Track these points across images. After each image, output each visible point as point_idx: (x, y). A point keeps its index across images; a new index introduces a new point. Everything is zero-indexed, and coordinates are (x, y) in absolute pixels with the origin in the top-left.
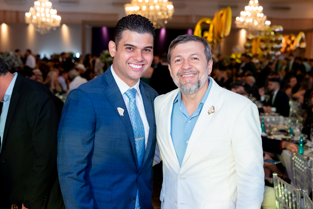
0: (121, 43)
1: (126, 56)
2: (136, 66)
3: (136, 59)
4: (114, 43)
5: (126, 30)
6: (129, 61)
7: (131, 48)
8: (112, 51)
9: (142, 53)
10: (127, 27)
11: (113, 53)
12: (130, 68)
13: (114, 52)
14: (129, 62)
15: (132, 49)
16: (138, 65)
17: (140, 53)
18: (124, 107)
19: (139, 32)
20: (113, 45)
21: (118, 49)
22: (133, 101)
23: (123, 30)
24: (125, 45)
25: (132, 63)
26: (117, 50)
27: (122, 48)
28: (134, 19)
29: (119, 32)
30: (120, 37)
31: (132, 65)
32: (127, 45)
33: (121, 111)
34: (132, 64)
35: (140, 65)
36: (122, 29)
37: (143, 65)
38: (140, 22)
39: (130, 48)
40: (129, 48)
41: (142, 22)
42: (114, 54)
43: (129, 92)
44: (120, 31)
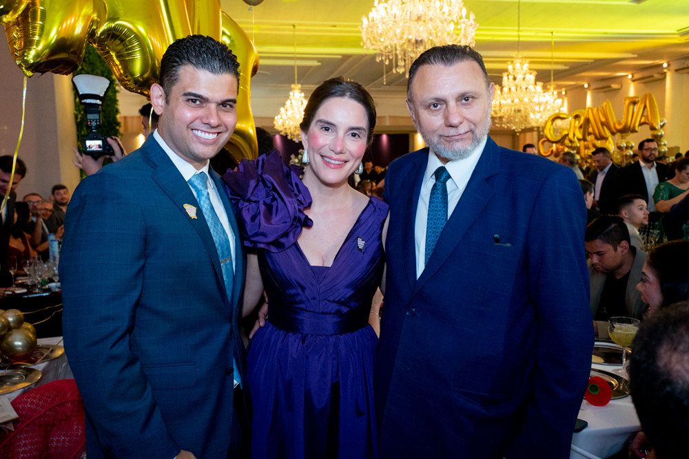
0: (176, 90)
2: (207, 134)
3: (207, 122)
4: (161, 88)
5: (185, 64)
6: (192, 124)
7: (196, 99)
8: (158, 103)
9: (217, 110)
10: (189, 60)
11: (159, 107)
12: (195, 139)
13: (162, 106)
14: (192, 128)
15: (198, 102)
16: (209, 133)
17: (215, 111)
18: (194, 203)
19: (213, 71)
20: (160, 93)
21: (170, 102)
22: (205, 194)
23: (180, 65)
24: (185, 95)
25: (198, 130)
26: (167, 102)
27: (177, 99)
28: (200, 43)
29: (171, 68)
30: (173, 78)
31: (199, 133)
32: (190, 94)
33: (191, 211)
34: (200, 131)
35: (213, 133)
36: (176, 62)
37: (218, 133)
38: (213, 52)
39: (194, 101)
40: (192, 100)
41: (217, 51)
42: (161, 109)
43: (197, 179)
44: (174, 66)
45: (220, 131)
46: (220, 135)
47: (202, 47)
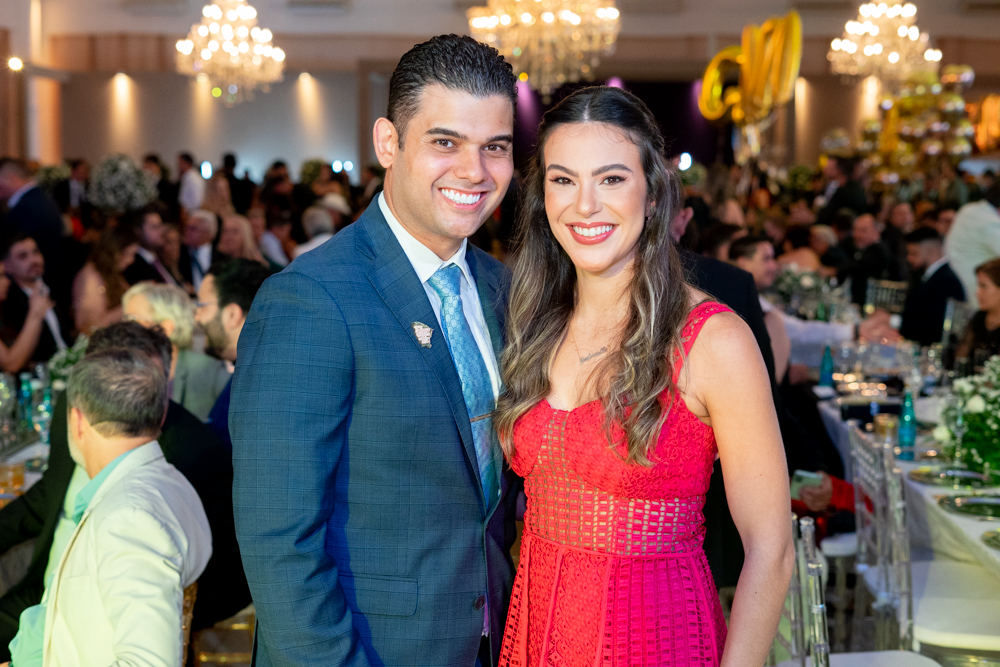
0: (416, 125)
1: (431, 165)
2: (464, 195)
3: (464, 175)
4: (390, 124)
5: (430, 83)
6: (440, 180)
7: (447, 140)
8: (384, 148)
9: (481, 156)
10: (435, 75)
11: (387, 156)
12: (444, 204)
13: (391, 154)
14: (441, 186)
15: (450, 145)
16: (468, 193)
17: (477, 157)
18: (430, 320)
19: (474, 90)
20: (389, 132)
21: (405, 145)
22: (455, 303)
23: (421, 85)
24: (431, 132)
25: (449, 189)
26: (401, 145)
27: (418, 141)
28: (454, 49)
29: (407, 90)
30: (411, 107)
31: (451, 195)
32: (437, 131)
33: (423, 333)
34: (452, 191)
35: (475, 194)
36: (415, 80)
37: (483, 193)
38: (474, 61)
39: (444, 142)
40: (441, 141)
41: (481, 59)
42: (390, 158)
43: (442, 278)
44: (412, 88)
45: (485, 190)
46: (485, 196)
47: (457, 54)
